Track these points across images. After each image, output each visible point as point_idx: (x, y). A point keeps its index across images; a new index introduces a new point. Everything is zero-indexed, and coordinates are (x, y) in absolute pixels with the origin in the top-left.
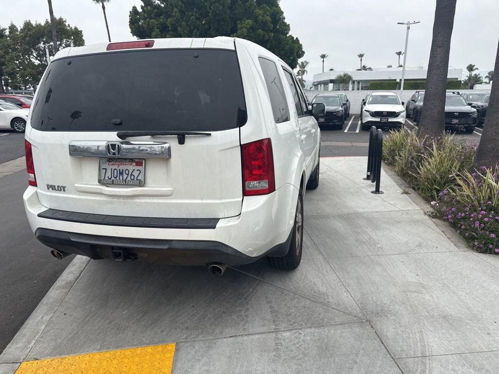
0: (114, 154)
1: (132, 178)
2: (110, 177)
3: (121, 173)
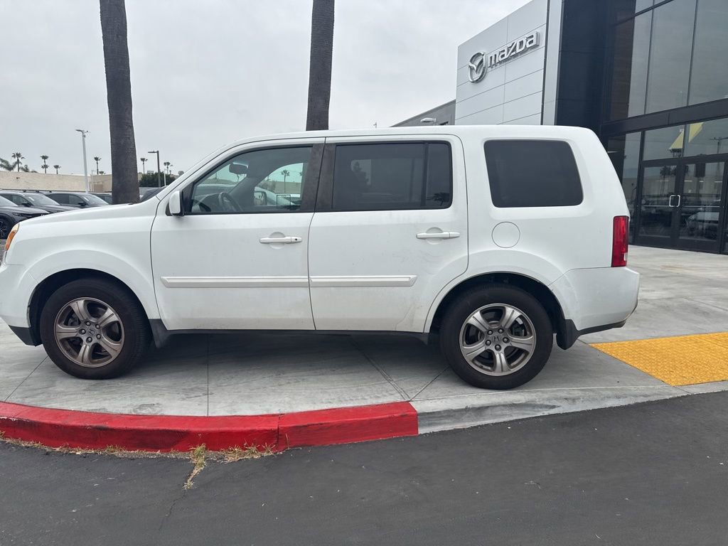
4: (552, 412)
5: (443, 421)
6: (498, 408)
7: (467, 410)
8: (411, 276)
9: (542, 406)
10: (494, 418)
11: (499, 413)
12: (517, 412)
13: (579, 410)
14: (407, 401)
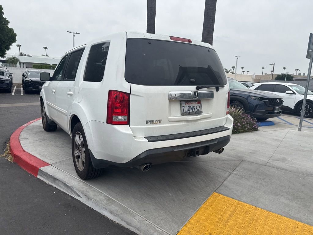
0: (195, 98)
1: (197, 110)
2: (187, 111)
3: (192, 108)
4: (78, 198)
6: (60, 182)
7: (51, 176)
8: (66, 111)
9: (75, 192)
11: (60, 185)
14: (50, 165)
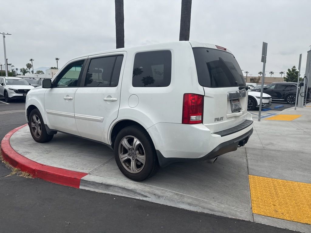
0: (240, 96)
1: (238, 107)
2: (234, 109)
4: (145, 199)
5: (90, 186)
6: (116, 187)
7: (102, 184)
8: (102, 118)
9: (139, 194)
10: (113, 192)
11: (117, 190)
12: (126, 193)
13: (162, 203)
14: (88, 174)
